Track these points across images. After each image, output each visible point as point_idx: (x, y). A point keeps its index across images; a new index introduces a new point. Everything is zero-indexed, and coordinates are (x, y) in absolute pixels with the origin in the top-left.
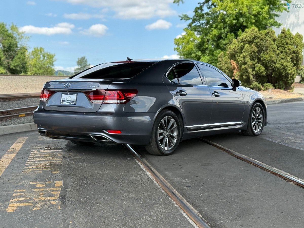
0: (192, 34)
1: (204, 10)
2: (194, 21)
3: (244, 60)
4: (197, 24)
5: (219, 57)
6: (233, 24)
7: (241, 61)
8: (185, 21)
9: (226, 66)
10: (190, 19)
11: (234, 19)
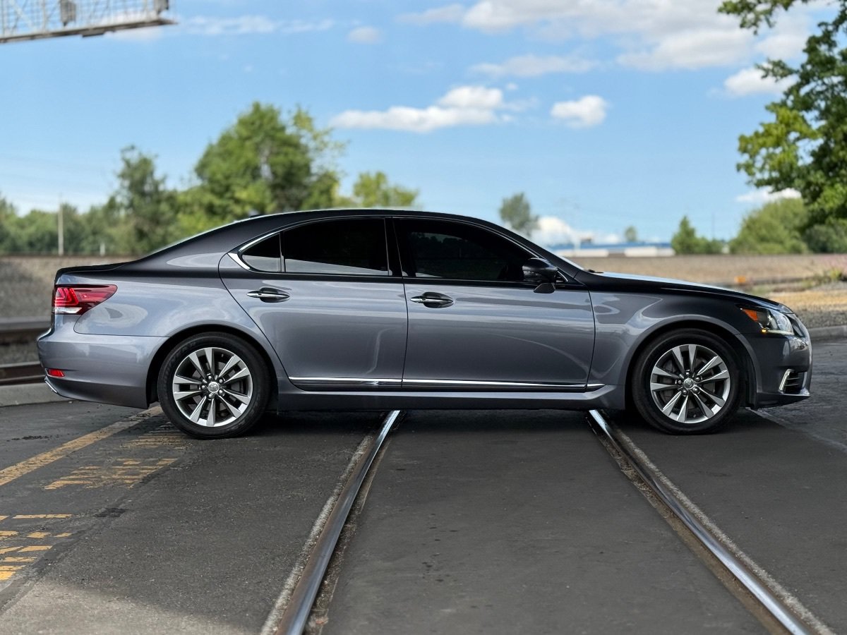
0: (791, 121)
1: (837, 43)
2: (806, 78)
4: (815, 87)
8: (777, 81)
10: (791, 72)
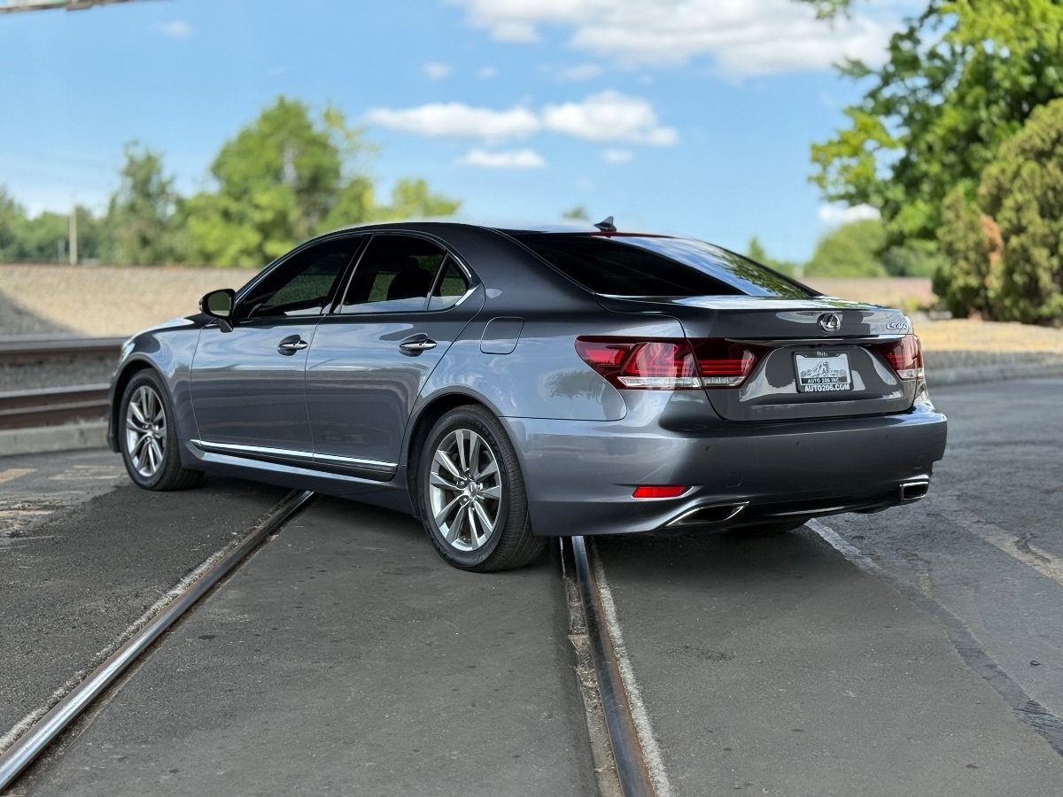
1: (922, 40)
2: (887, 79)
3: (1019, 219)
4: (896, 90)
5: (949, 208)
6: (1021, 87)
7: (1010, 221)
8: (854, 81)
9: (972, 238)
10: (869, 73)
11: (1025, 73)
